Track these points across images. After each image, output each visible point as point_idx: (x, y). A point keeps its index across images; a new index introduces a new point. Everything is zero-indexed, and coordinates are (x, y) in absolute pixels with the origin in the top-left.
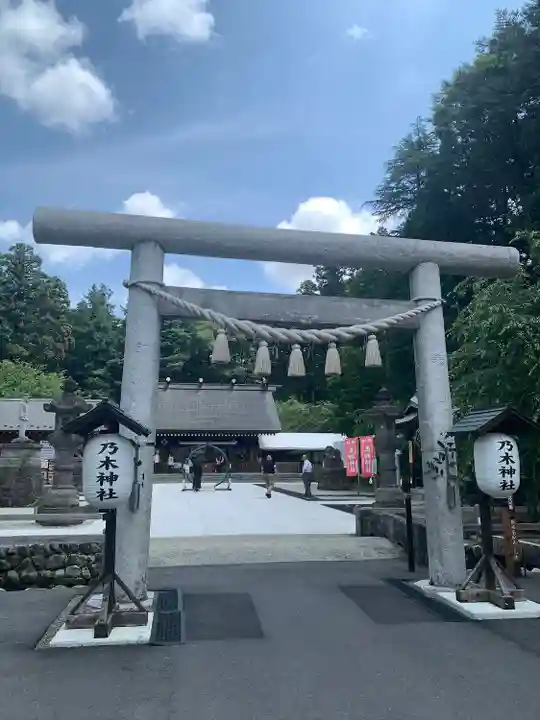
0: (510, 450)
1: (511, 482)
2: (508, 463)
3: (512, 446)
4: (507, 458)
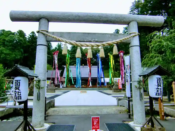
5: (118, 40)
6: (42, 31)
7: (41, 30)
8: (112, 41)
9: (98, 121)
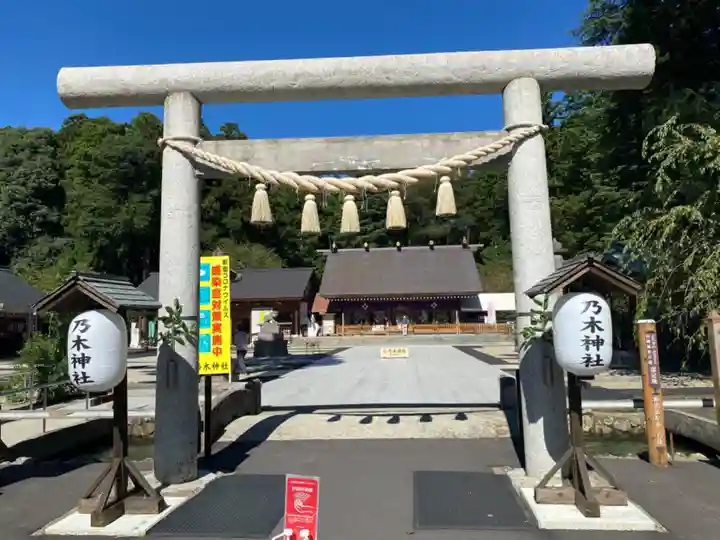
0: (597, 313)
1: (598, 356)
2: (593, 331)
3: (600, 308)
4: (593, 324)
5: (456, 160)
6: (175, 139)
7: (171, 137)
8: (432, 167)
9: (313, 494)
